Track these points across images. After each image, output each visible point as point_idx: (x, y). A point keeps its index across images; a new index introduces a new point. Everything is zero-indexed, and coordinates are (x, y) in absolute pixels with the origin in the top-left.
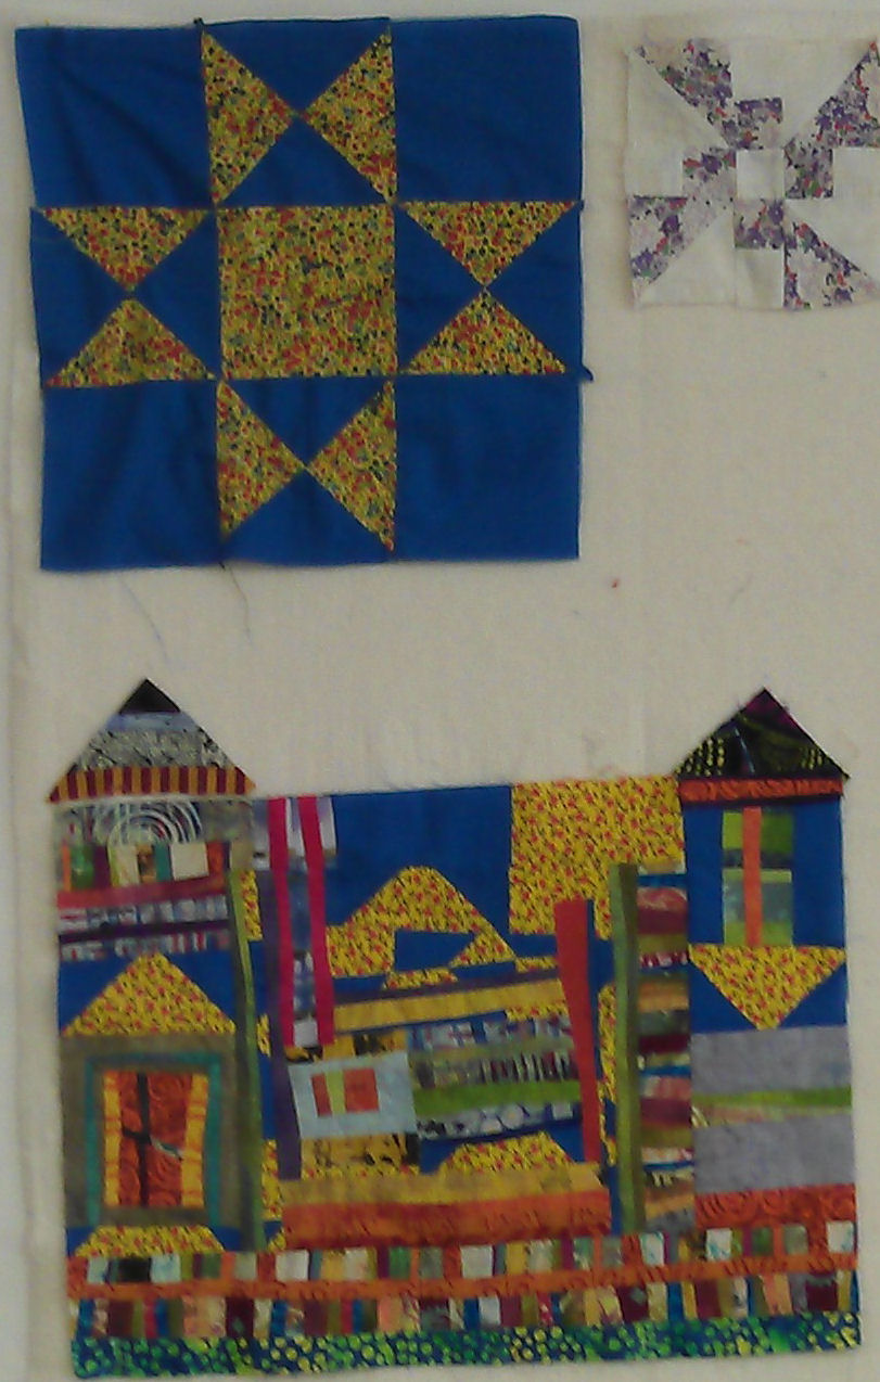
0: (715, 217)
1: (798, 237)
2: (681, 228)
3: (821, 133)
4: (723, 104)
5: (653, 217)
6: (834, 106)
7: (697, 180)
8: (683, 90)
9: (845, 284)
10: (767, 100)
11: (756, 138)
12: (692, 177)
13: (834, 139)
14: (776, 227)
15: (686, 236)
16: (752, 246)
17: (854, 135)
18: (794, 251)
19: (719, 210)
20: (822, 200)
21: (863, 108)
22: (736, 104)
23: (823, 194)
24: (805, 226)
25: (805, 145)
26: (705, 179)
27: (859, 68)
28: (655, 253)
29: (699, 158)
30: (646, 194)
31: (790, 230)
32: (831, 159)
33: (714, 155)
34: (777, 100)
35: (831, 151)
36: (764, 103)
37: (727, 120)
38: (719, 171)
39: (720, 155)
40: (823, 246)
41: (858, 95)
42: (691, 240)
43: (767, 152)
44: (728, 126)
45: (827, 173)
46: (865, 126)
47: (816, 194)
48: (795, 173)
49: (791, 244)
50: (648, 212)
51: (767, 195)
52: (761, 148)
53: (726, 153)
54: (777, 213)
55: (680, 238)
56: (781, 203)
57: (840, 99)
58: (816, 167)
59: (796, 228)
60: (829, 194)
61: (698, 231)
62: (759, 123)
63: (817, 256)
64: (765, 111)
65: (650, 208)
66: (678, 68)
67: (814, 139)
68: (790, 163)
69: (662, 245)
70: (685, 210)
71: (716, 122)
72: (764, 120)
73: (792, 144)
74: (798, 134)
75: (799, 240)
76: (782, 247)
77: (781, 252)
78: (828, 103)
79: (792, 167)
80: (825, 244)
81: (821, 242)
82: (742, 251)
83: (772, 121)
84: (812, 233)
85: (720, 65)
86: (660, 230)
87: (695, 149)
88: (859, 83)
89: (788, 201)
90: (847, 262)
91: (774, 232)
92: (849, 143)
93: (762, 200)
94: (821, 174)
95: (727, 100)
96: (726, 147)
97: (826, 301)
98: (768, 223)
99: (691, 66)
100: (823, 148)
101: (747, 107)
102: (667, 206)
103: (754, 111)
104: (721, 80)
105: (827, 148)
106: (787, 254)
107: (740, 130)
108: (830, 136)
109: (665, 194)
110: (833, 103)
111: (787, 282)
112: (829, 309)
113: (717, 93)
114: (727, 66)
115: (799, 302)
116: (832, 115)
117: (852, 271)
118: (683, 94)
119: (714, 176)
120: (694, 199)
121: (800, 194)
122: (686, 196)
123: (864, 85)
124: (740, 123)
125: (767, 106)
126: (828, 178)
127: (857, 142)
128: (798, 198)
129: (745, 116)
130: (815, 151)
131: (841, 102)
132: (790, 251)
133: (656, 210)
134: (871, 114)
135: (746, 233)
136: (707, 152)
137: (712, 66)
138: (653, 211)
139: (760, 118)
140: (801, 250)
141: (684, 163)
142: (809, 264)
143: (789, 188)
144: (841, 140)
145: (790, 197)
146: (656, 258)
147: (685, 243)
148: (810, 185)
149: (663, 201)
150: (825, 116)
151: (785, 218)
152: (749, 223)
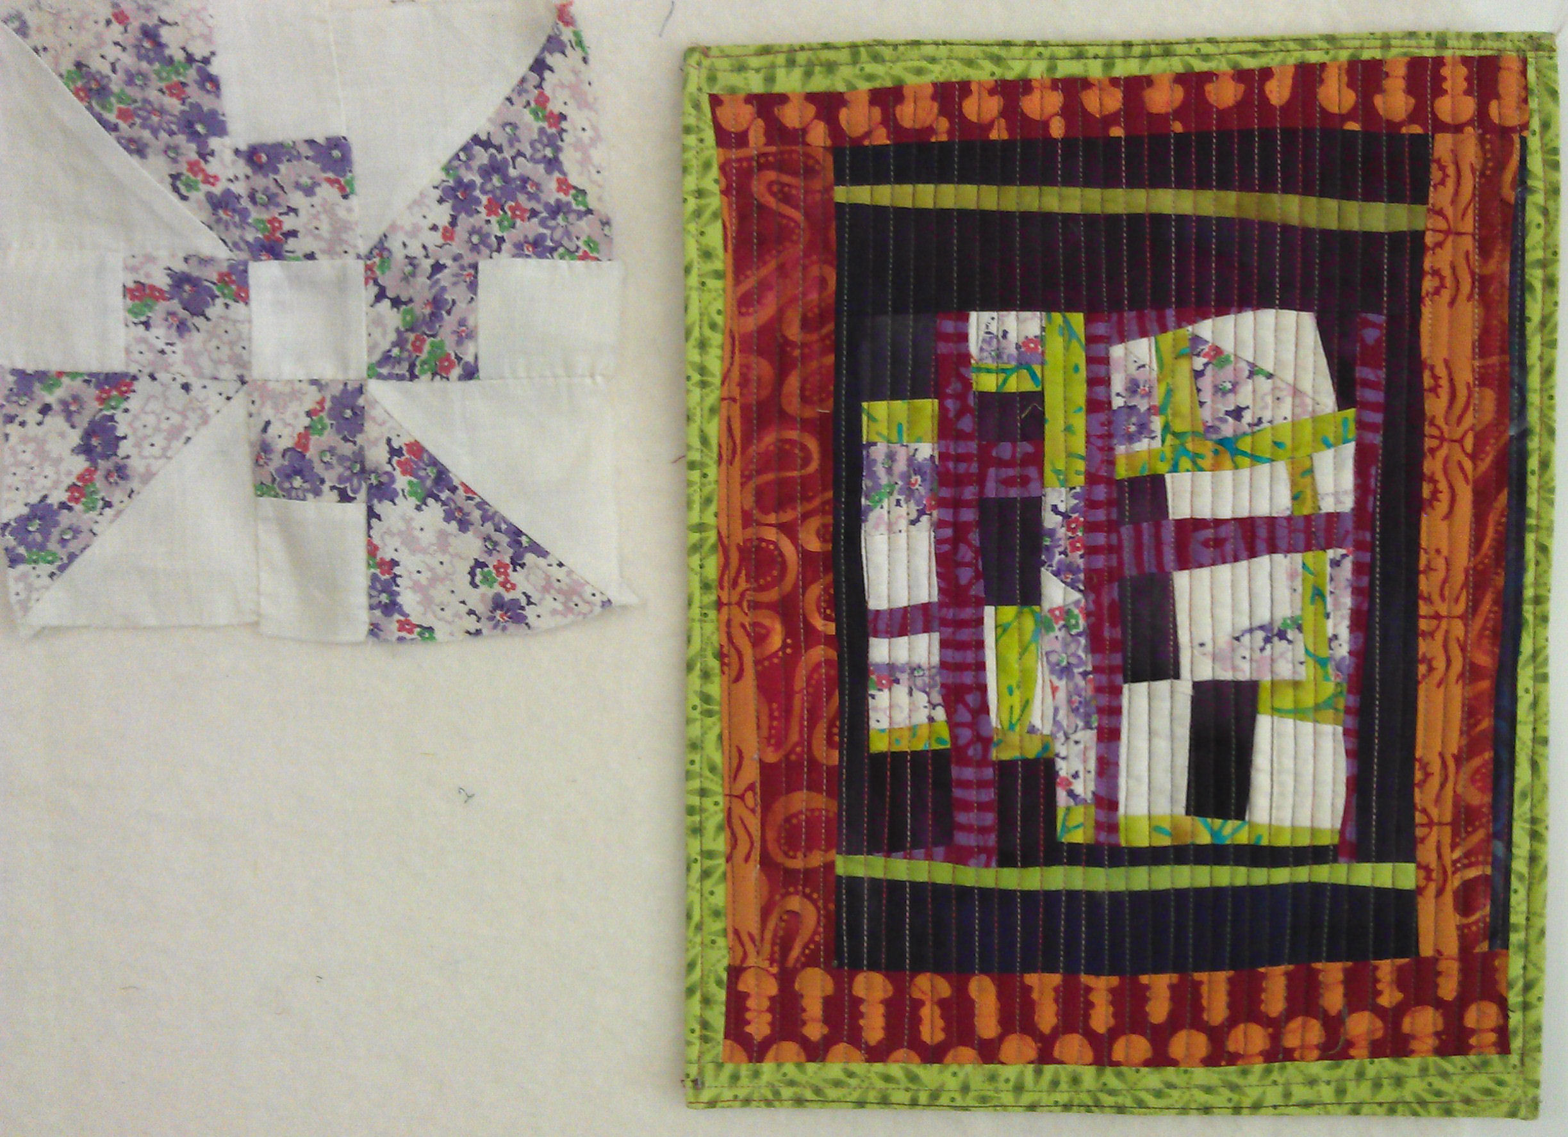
0: (205, 420)
1: (397, 473)
2: (125, 448)
3: (454, 222)
4: (205, 154)
5: (56, 421)
6: (482, 157)
7: (160, 334)
8: (112, 117)
9: (514, 587)
10: (311, 142)
11: (293, 234)
12: (147, 325)
13: (484, 238)
14: (347, 449)
15: (136, 465)
16: (289, 494)
17: (531, 228)
18: (387, 504)
19: (214, 401)
20: (454, 387)
21: (553, 164)
22: (237, 152)
23: (457, 371)
24: (417, 449)
25: (415, 250)
26: (182, 328)
27: (539, 66)
28: (63, 506)
29: (162, 281)
30: (42, 367)
31: (378, 455)
32: (473, 286)
33: (196, 273)
34: (338, 144)
35: (475, 267)
36: (306, 151)
37: (217, 190)
38: (210, 312)
39: (211, 274)
40: (461, 491)
41: (542, 131)
42: (148, 476)
43: (325, 266)
44: (221, 203)
45: (462, 323)
46: (557, 210)
47: (440, 370)
48: (393, 318)
49: (382, 491)
50: (46, 409)
51: (328, 371)
52: (310, 256)
53: (224, 268)
54: (348, 413)
55: (121, 472)
56: (360, 390)
57: (496, 141)
58: (438, 304)
59: (394, 452)
60: (470, 373)
61: (165, 455)
62: (297, 199)
63: (449, 517)
64: (308, 170)
65: (50, 399)
66: (98, 65)
67: (437, 238)
68: (381, 295)
69: (79, 490)
70: (134, 403)
71: (194, 195)
72: (309, 191)
73: (381, 249)
74: (393, 227)
75: (402, 482)
76: (362, 495)
77: (356, 511)
78: (465, 149)
79: (386, 303)
80: (467, 489)
81: (456, 483)
82: (267, 502)
83: (327, 193)
84: (434, 462)
85: (190, 59)
86: (77, 451)
87: (150, 259)
88: (542, 100)
89: (375, 388)
90: (519, 533)
91: (342, 459)
92: (519, 250)
93: (314, 382)
94: (449, 322)
95: (214, 143)
96: (223, 253)
97: (471, 623)
98: (329, 437)
99: (128, 60)
100: (456, 258)
101: (264, 158)
102: (90, 393)
103: (283, 168)
104: (195, 94)
105: (468, 259)
106: (372, 514)
107: (255, 214)
108: (473, 231)
109: (83, 368)
110: (478, 149)
111: (374, 578)
112: (478, 642)
113: (188, 125)
114: (206, 61)
115: (406, 625)
116: (478, 180)
117: (529, 558)
118: (112, 128)
119: (199, 321)
120: (153, 377)
121: (403, 369)
122: (133, 370)
123: (555, 107)
124: (252, 197)
125: (314, 159)
126: (465, 334)
127: (538, 247)
128: (400, 378)
129: (261, 182)
130: (438, 267)
131: (500, 149)
132: (379, 508)
133: (65, 404)
134: (574, 180)
135: (277, 461)
136: (180, 266)
137: (170, 61)
138: (56, 407)
139: (298, 186)
140: (406, 505)
141: (126, 291)
142: (427, 538)
143: (377, 356)
144: (500, 240)
145: (380, 377)
146: (65, 518)
147: (135, 484)
148: (427, 347)
149: (78, 383)
150: (459, 182)
151: (369, 426)
152: (283, 437)
